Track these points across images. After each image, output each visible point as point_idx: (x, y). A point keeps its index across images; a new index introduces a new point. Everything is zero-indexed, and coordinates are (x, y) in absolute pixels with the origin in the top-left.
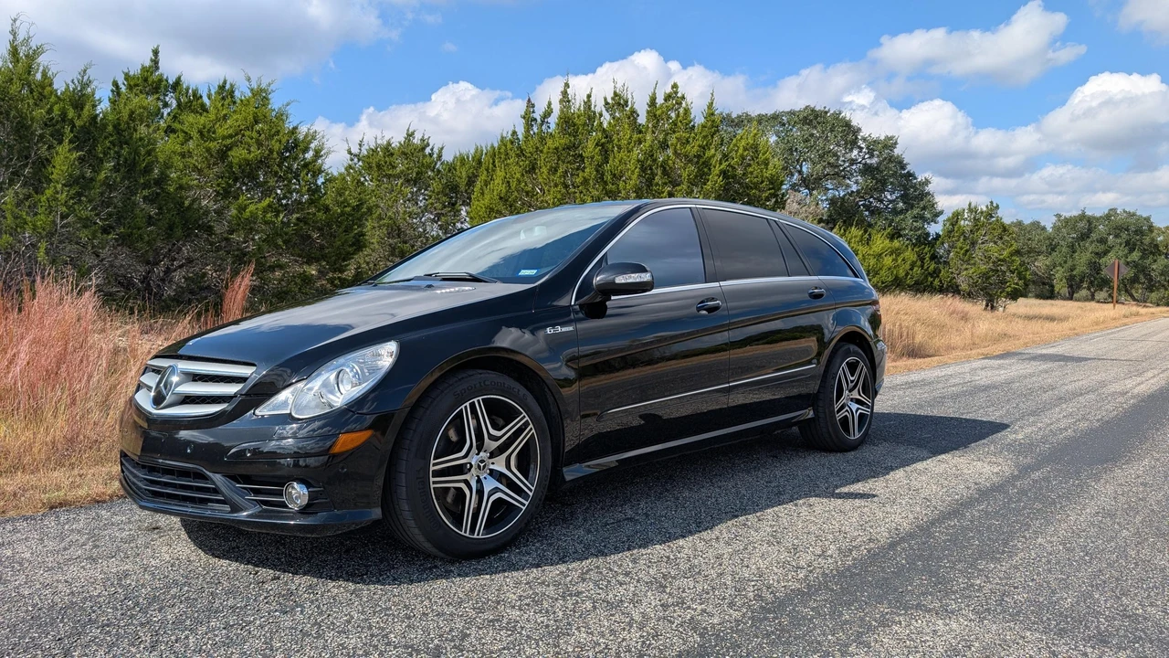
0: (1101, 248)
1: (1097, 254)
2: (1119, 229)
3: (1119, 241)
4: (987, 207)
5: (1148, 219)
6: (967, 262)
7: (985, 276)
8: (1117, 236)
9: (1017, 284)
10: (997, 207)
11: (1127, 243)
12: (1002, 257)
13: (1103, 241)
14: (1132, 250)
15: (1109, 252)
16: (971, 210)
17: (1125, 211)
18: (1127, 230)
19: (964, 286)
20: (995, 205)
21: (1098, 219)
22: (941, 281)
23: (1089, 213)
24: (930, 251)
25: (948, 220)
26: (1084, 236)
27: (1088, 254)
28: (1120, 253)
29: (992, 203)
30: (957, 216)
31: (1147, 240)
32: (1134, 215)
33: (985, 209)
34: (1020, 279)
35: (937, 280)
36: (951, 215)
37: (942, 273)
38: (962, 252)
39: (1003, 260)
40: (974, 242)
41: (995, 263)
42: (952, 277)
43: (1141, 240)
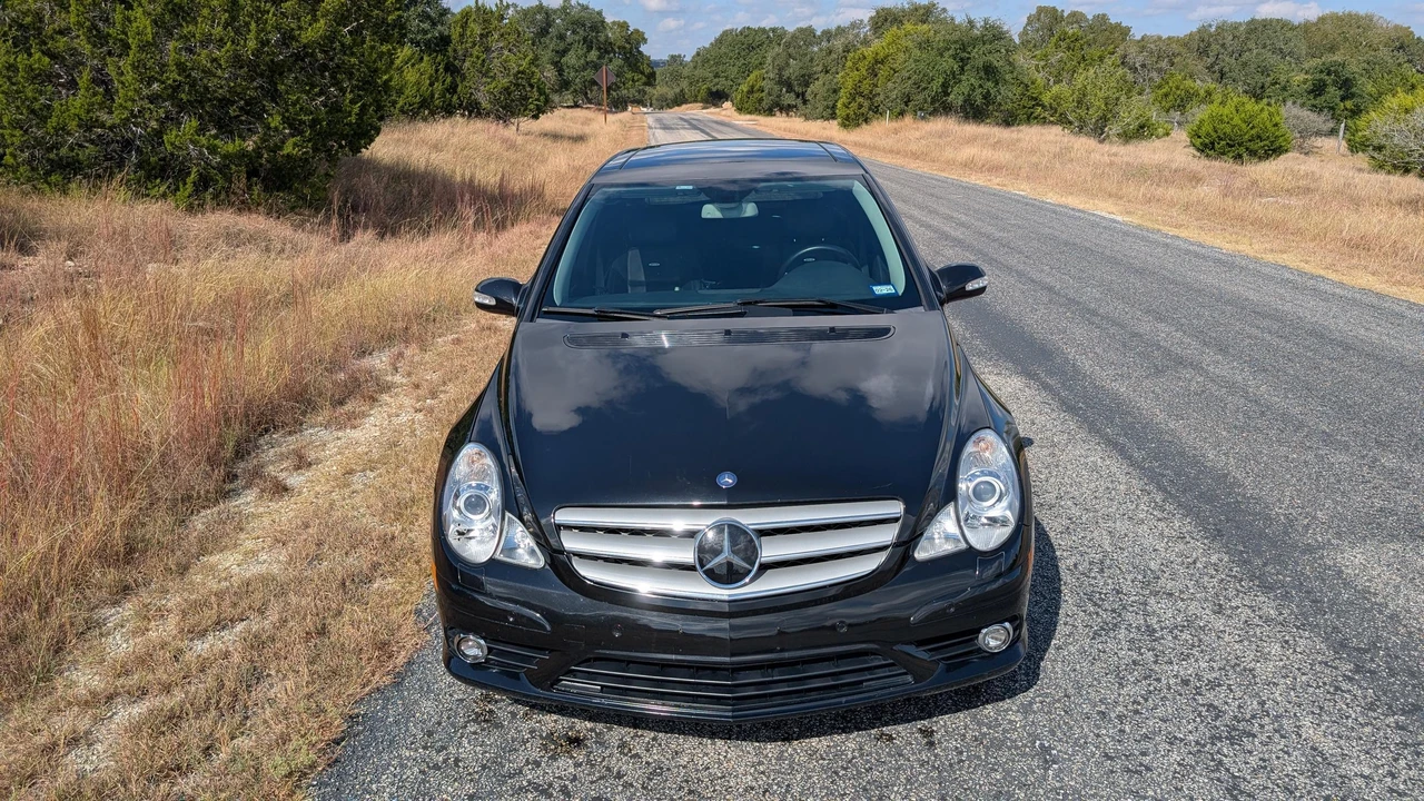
0: (562, 46)
1: (557, 52)
2: (577, 24)
3: (576, 38)
4: (496, 5)
5: (600, 13)
6: (485, 75)
7: (507, 90)
8: (574, 32)
9: (538, 100)
10: (507, 6)
11: (585, 40)
12: (521, 68)
13: (562, 37)
14: (590, 48)
15: (569, 50)
16: (478, 9)
18: (584, 25)
19: (485, 104)
21: (555, 12)
22: (459, 98)
24: (443, 60)
26: (544, 32)
27: (549, 52)
28: (580, 52)
30: (466, 15)
31: (602, 39)
32: (587, 8)
33: (494, 9)
34: (541, 95)
35: (455, 97)
36: (459, 15)
37: (459, 88)
38: (480, 62)
39: (523, 72)
40: (487, 50)
41: (515, 75)
42: (472, 94)
43: (596, 37)
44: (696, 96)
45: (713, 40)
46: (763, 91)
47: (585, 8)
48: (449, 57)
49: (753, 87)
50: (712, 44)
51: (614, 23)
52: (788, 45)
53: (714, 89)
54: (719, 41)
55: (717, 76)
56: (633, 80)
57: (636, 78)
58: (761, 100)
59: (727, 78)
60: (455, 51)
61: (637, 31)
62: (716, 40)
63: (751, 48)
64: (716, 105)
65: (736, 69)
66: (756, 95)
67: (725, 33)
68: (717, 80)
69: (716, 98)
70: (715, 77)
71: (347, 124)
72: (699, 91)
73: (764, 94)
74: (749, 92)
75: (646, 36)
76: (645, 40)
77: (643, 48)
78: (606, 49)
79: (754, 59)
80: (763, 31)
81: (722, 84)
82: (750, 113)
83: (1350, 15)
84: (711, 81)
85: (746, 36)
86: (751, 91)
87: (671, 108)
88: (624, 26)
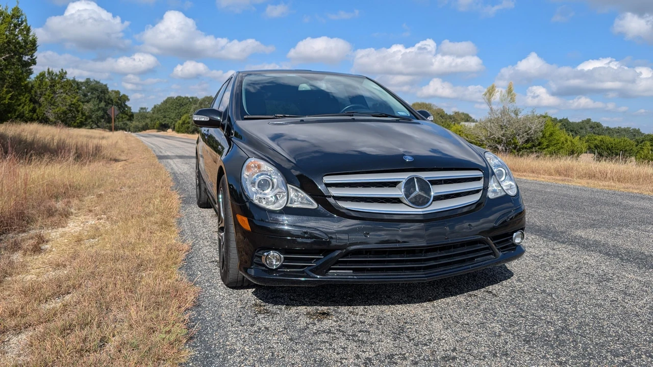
0: (86, 99)
2: (94, 89)
3: (94, 96)
4: (60, 72)
5: (106, 85)
6: (53, 104)
7: (65, 113)
8: (92, 93)
9: (82, 118)
10: (66, 73)
11: (98, 97)
12: (73, 102)
13: (85, 95)
14: (101, 101)
16: (49, 73)
17: (95, 81)
18: (97, 90)
19: (51, 118)
20: (64, 71)
21: (82, 83)
22: (37, 115)
23: (77, 80)
24: (28, 96)
25: (37, 78)
28: (95, 103)
29: (62, 70)
30: (42, 75)
31: (107, 97)
33: (58, 73)
34: (83, 116)
35: (35, 115)
36: (38, 75)
37: (37, 111)
38: (50, 98)
39: (74, 104)
40: (54, 92)
41: (70, 106)
42: (44, 114)
43: (104, 96)
44: (154, 126)
45: (162, 101)
46: (189, 123)
47: (98, 83)
48: (32, 95)
49: (184, 121)
50: (162, 103)
51: (112, 91)
52: (201, 104)
53: (163, 123)
54: (166, 102)
55: (165, 117)
56: (122, 118)
57: (123, 117)
58: (188, 128)
59: (170, 118)
60: (36, 92)
61: (124, 95)
62: (164, 102)
63: (181, 105)
64: (164, 131)
65: (174, 115)
66: (186, 125)
67: (169, 99)
68: (165, 119)
69: (164, 127)
70: (164, 117)
71: (3, 104)
72: (155, 124)
73: (190, 125)
74: (182, 124)
75: (129, 98)
76: (128, 100)
77: (127, 103)
78: (109, 102)
79: (183, 110)
80: (187, 98)
81: (167, 121)
82: (183, 133)
83: (423, 103)
84: (162, 119)
85: (179, 100)
86: (184, 123)
87: (140, 131)
88: (118, 93)
